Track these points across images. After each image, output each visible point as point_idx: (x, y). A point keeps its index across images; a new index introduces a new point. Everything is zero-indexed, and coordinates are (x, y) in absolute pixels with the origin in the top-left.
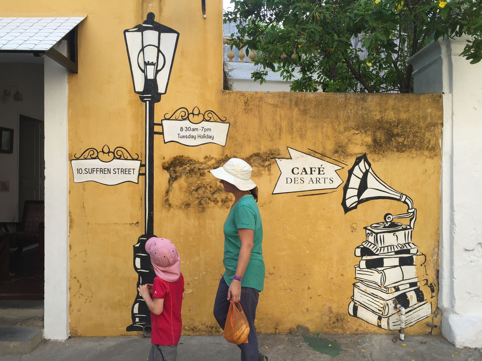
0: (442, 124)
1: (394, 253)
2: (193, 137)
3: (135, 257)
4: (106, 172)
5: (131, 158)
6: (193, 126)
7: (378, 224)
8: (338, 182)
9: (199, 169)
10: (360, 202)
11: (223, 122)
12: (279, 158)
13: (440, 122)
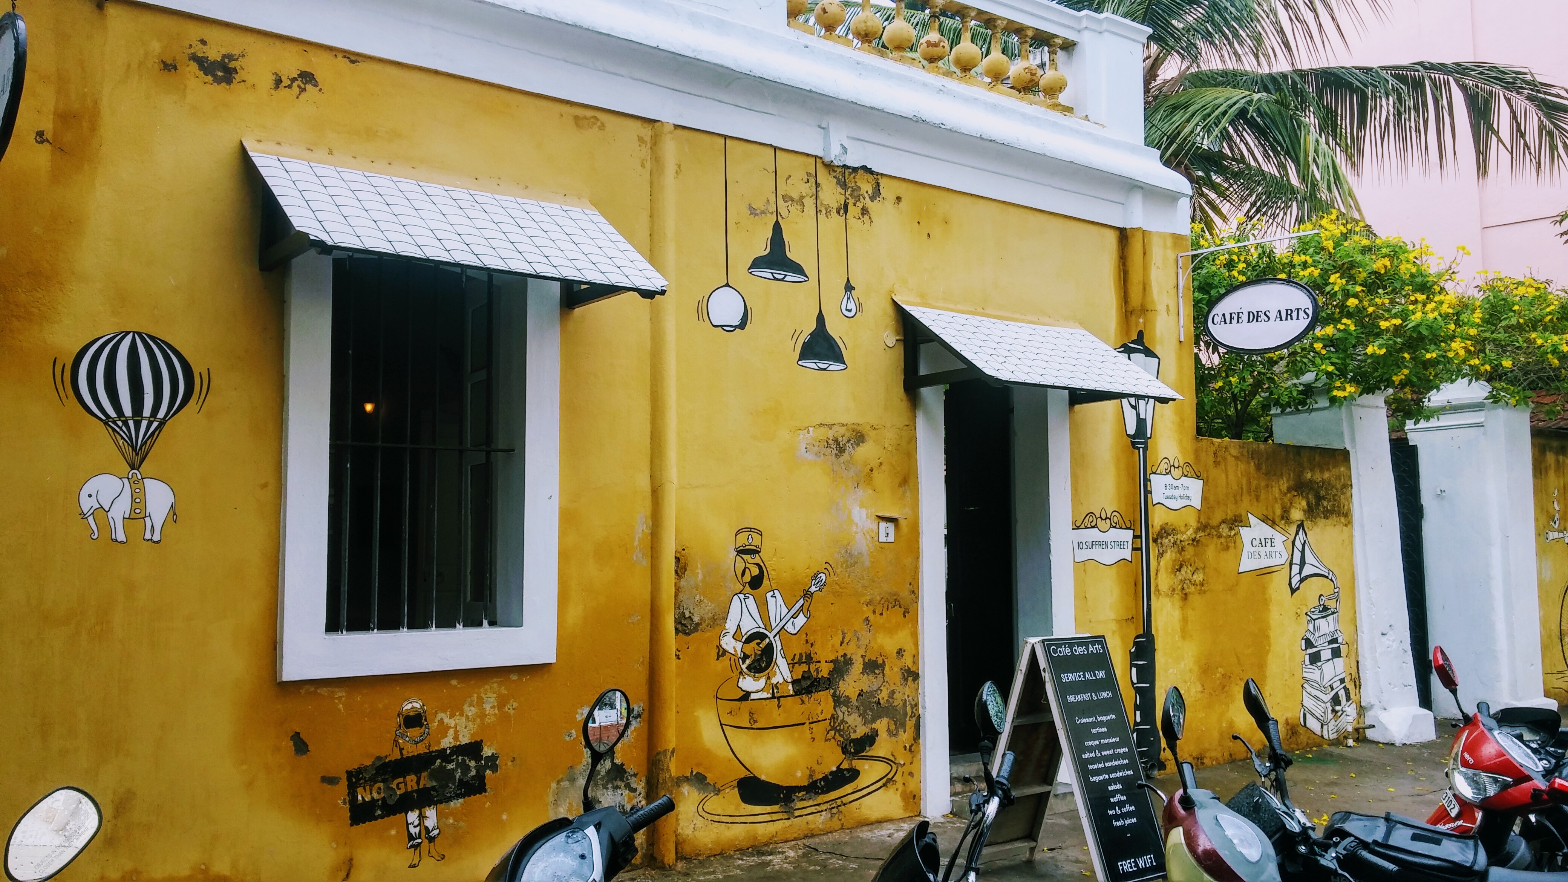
0: (1351, 485)
1: (1327, 644)
2: (1175, 498)
3: (1132, 666)
4: (1104, 547)
5: (1125, 527)
6: (1175, 483)
7: (1314, 608)
8: (1285, 556)
9: (1181, 541)
10: (1302, 580)
11: (1198, 477)
12: (1242, 526)
13: (1349, 484)
